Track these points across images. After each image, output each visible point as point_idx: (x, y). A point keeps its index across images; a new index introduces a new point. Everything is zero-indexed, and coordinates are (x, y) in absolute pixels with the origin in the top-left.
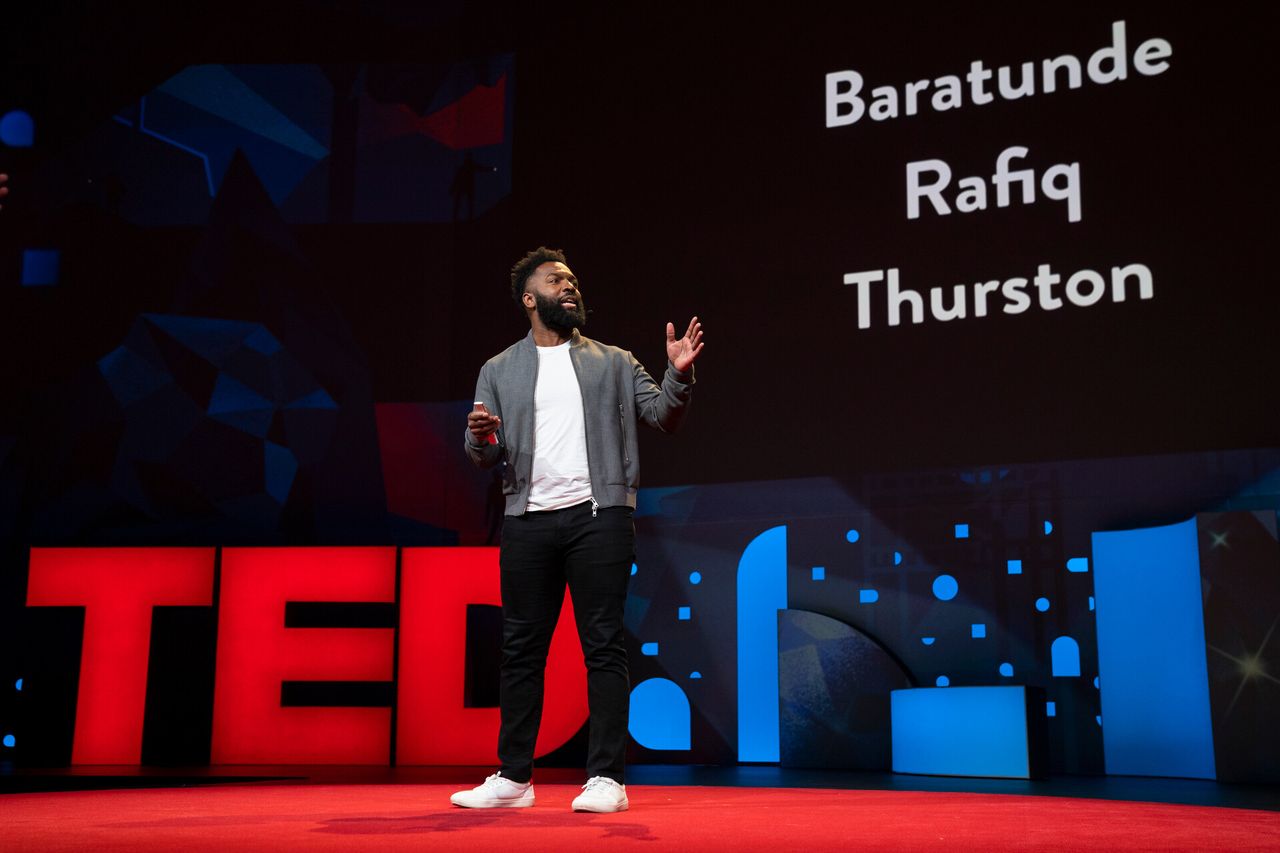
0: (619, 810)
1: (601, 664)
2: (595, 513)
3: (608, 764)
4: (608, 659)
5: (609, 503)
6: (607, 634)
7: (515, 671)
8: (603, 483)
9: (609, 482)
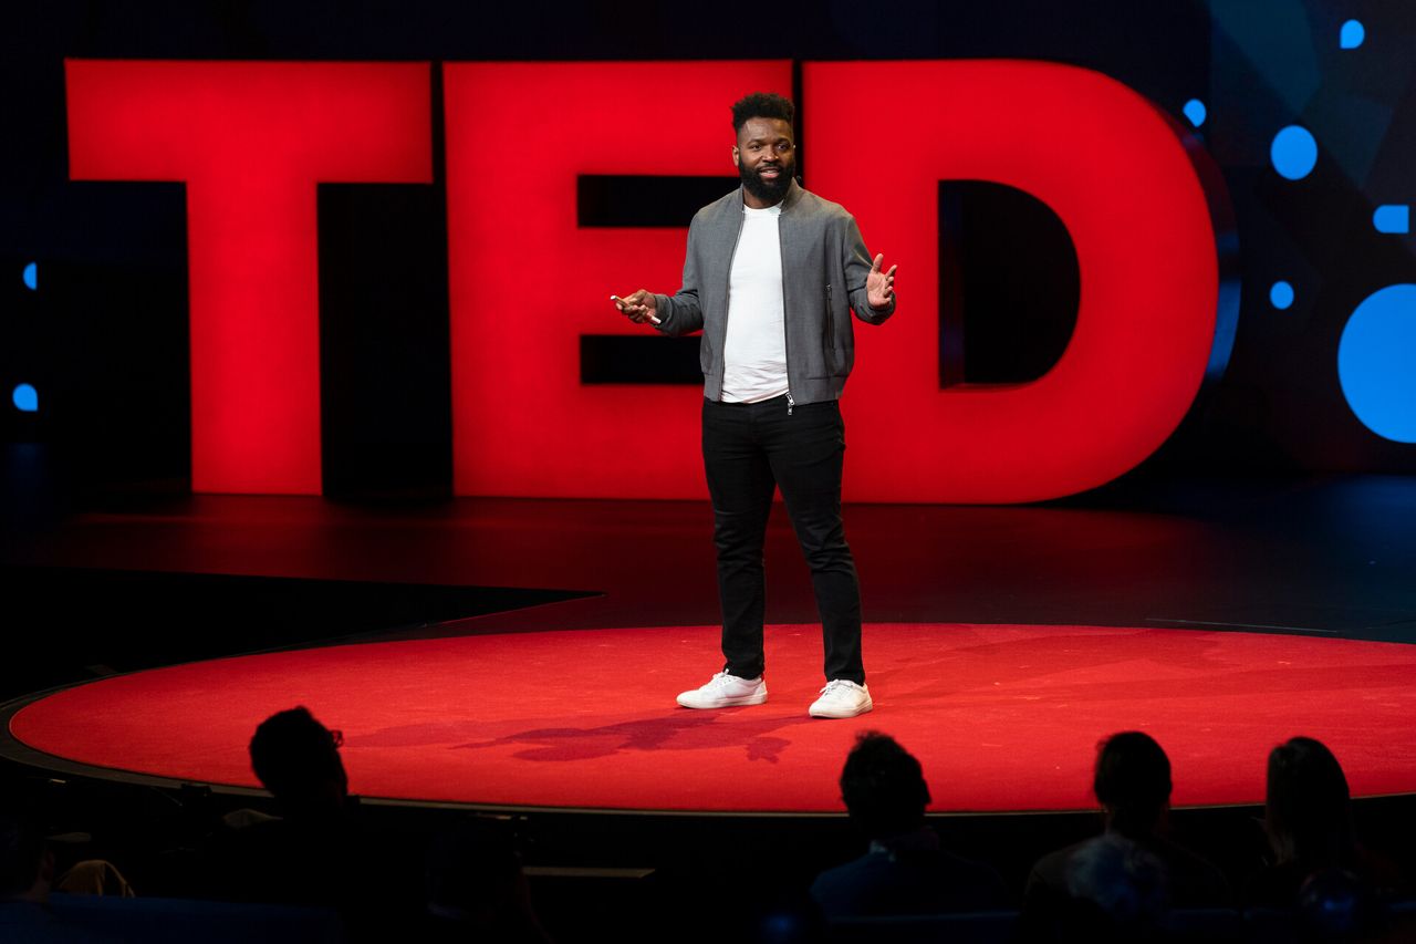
0: (861, 713)
1: (822, 565)
2: (790, 411)
3: (842, 667)
4: (826, 560)
5: (805, 400)
6: (820, 535)
7: (730, 563)
8: (802, 376)
9: (809, 376)
